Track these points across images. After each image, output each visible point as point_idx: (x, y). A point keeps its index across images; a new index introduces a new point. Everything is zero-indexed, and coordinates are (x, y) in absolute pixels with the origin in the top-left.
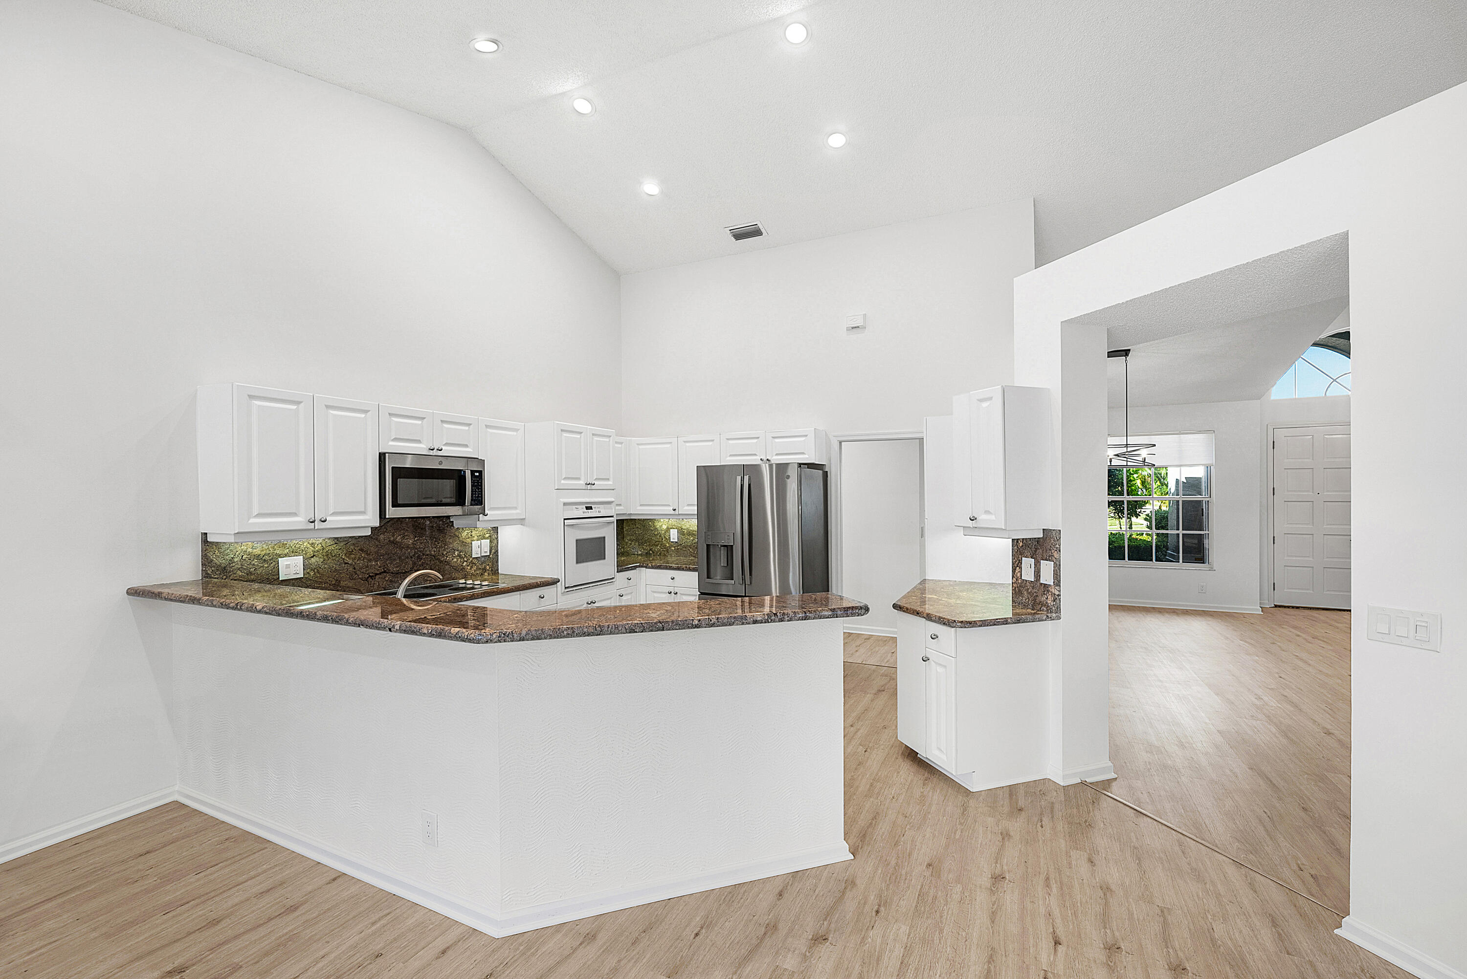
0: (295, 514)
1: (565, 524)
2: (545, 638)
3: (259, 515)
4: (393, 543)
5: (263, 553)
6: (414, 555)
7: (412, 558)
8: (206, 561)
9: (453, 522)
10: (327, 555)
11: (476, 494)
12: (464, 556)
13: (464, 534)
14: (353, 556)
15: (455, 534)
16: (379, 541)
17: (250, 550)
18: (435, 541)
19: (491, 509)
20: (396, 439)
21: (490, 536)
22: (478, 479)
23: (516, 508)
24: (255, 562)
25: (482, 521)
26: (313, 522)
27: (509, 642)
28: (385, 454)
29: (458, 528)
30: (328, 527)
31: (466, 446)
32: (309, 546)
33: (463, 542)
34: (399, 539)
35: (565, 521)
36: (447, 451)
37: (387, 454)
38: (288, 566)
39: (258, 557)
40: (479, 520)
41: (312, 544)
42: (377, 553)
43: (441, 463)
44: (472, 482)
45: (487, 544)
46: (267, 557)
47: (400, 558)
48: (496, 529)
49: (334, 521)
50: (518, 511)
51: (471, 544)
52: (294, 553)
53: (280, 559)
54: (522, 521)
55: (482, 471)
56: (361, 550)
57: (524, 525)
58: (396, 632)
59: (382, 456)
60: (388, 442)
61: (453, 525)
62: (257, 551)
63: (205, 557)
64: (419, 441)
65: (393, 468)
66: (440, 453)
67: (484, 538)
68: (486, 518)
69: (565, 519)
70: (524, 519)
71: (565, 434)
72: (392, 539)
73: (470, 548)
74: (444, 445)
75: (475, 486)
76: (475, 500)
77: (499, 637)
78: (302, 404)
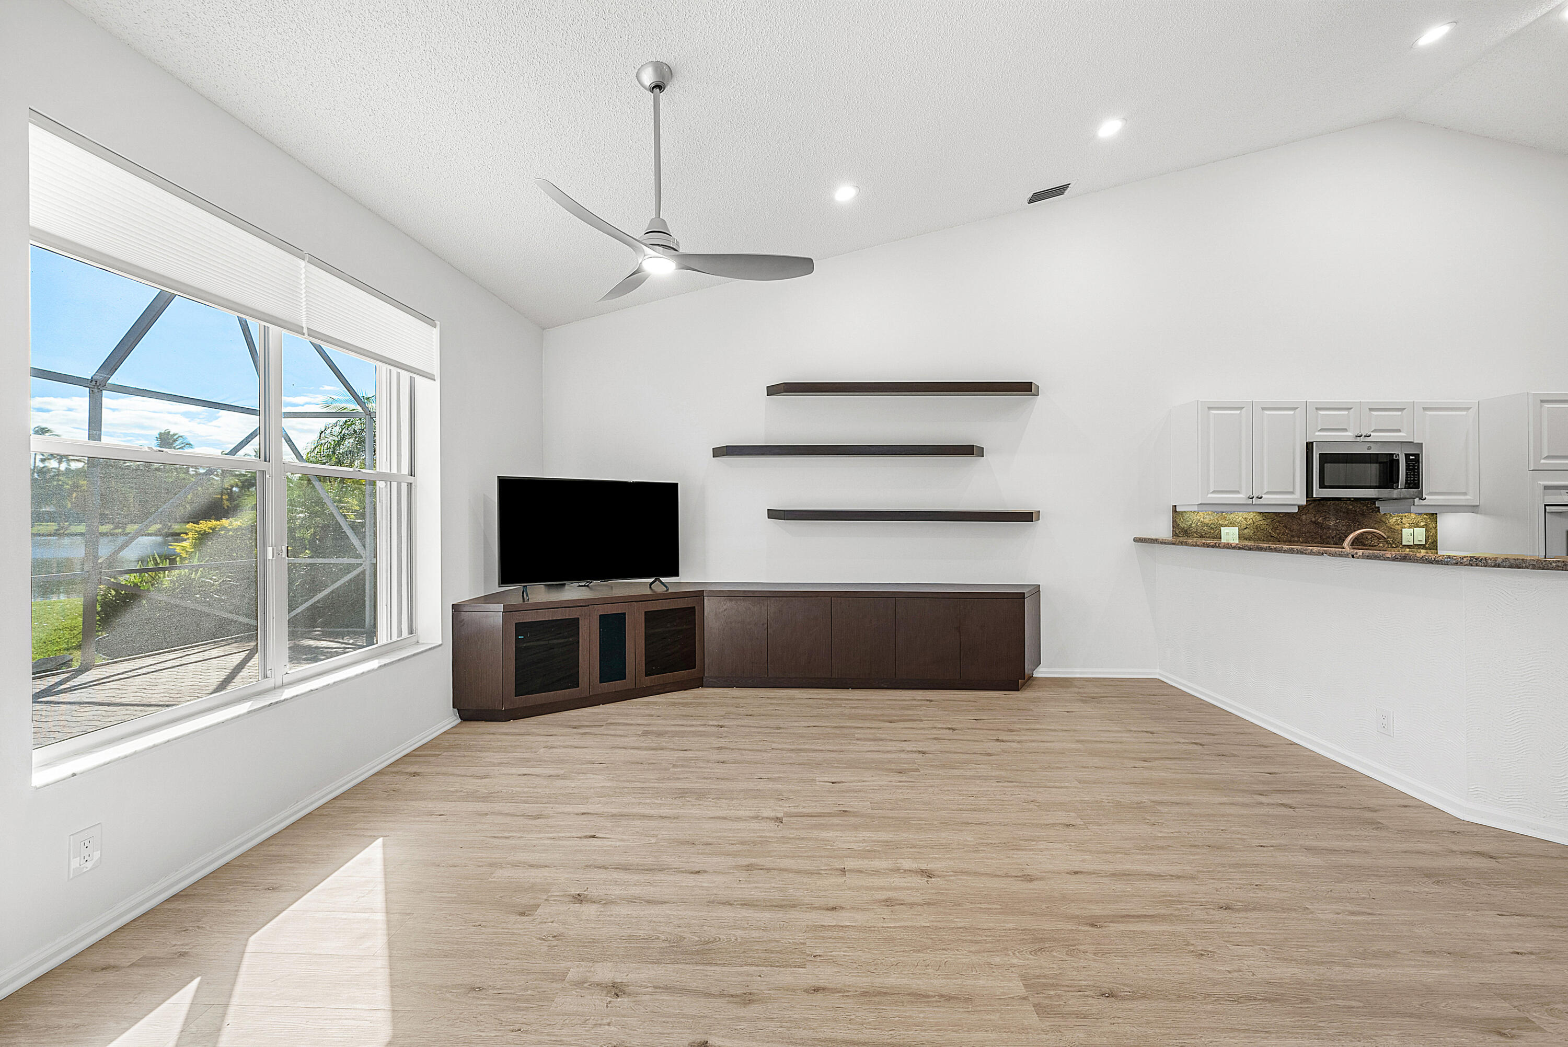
0: (1238, 492)
1: (1547, 511)
2: (1527, 568)
3: (1214, 492)
4: (1316, 523)
5: (1211, 522)
6: (1335, 536)
7: (1333, 538)
8: (1175, 525)
9: (1379, 507)
10: (1257, 528)
11: (1411, 477)
12: (1392, 542)
13: (1393, 520)
14: (1278, 531)
15: (1381, 520)
16: (1301, 521)
17: (1202, 519)
18: (1358, 525)
19: (1430, 494)
20: (1322, 430)
21: (1426, 525)
22: (1414, 463)
23: (1465, 494)
24: (1205, 528)
25: (1417, 505)
26: (1252, 498)
27: (1481, 566)
28: (1312, 443)
29: (1385, 514)
30: (1263, 503)
31: (1399, 431)
32: (1243, 520)
33: (1391, 528)
34: (1320, 520)
35: (1547, 507)
36: (1376, 436)
37: (1314, 443)
38: (1227, 534)
39: (1207, 525)
40: (1414, 505)
41: (1245, 518)
42: (1299, 530)
43: (1369, 448)
44: (1406, 466)
45: (1423, 534)
46: (1212, 526)
47: (1321, 537)
48: (1433, 516)
49: (1268, 498)
50: (1468, 497)
51: (1402, 531)
52: (1232, 524)
53: (1222, 528)
54: (1474, 509)
55: (1419, 454)
56: (1286, 527)
57: (1477, 513)
58: (1358, 558)
59: (1309, 446)
60: (1315, 433)
61: (1379, 511)
62: (1207, 521)
63: (1174, 521)
64: (1345, 430)
65: (1320, 454)
66: (1368, 439)
67: (1418, 526)
68: (1423, 502)
69: (1545, 505)
70: (1477, 506)
71: (1547, 406)
72: (1313, 519)
73: (1400, 535)
74: (1372, 432)
75: (1411, 469)
76: (1409, 484)
77: (1470, 560)
78: (1244, 409)
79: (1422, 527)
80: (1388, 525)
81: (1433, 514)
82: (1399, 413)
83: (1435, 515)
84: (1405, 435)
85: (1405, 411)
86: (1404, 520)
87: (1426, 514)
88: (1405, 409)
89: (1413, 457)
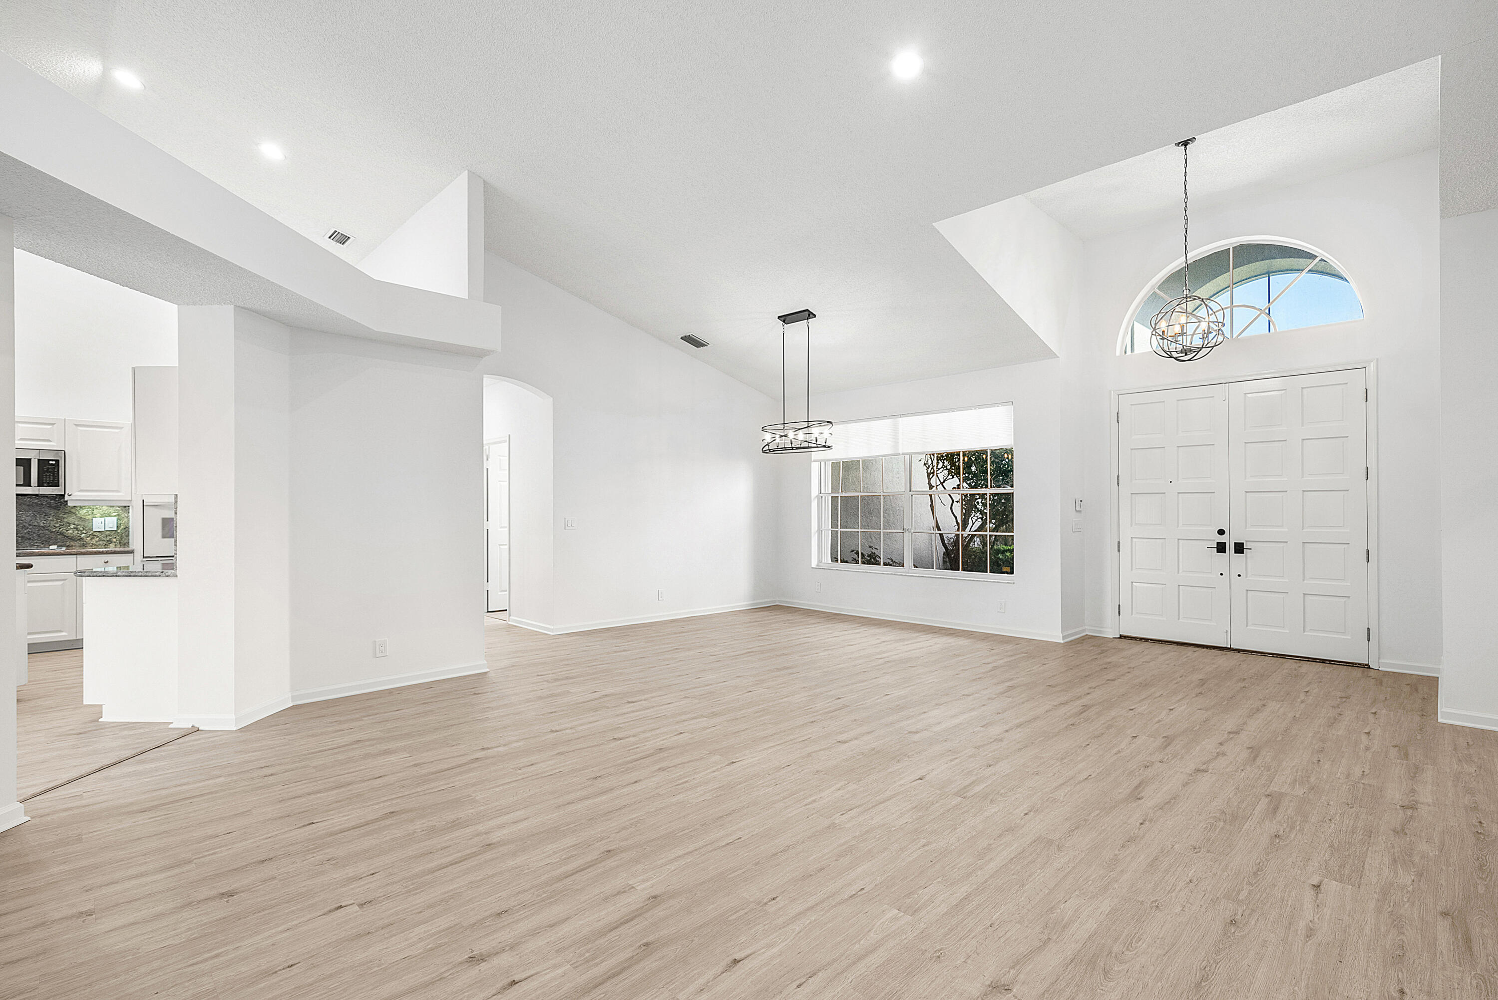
79: (115, 516)
80: (79, 515)
81: (125, 507)
82: (50, 427)
83: (127, 508)
84: (55, 444)
85: (55, 426)
86: (95, 511)
87: (119, 507)
88: (55, 424)
89: (54, 462)
